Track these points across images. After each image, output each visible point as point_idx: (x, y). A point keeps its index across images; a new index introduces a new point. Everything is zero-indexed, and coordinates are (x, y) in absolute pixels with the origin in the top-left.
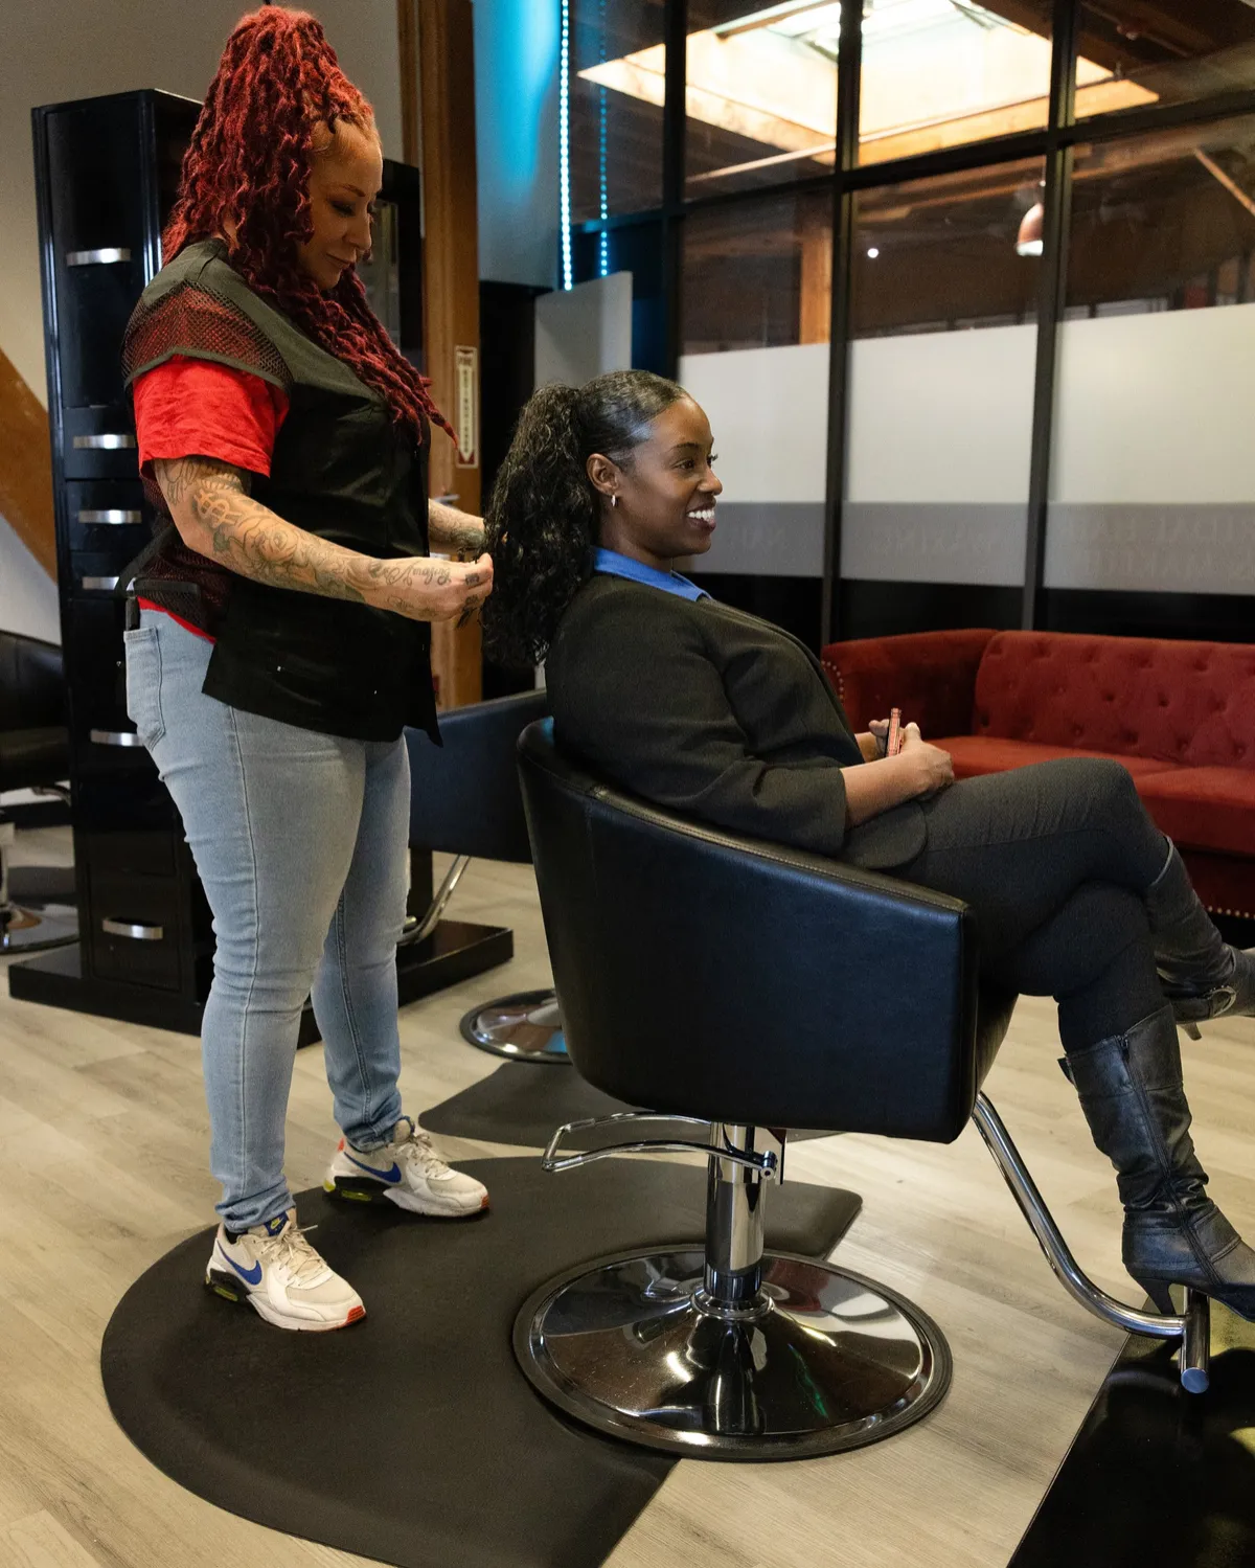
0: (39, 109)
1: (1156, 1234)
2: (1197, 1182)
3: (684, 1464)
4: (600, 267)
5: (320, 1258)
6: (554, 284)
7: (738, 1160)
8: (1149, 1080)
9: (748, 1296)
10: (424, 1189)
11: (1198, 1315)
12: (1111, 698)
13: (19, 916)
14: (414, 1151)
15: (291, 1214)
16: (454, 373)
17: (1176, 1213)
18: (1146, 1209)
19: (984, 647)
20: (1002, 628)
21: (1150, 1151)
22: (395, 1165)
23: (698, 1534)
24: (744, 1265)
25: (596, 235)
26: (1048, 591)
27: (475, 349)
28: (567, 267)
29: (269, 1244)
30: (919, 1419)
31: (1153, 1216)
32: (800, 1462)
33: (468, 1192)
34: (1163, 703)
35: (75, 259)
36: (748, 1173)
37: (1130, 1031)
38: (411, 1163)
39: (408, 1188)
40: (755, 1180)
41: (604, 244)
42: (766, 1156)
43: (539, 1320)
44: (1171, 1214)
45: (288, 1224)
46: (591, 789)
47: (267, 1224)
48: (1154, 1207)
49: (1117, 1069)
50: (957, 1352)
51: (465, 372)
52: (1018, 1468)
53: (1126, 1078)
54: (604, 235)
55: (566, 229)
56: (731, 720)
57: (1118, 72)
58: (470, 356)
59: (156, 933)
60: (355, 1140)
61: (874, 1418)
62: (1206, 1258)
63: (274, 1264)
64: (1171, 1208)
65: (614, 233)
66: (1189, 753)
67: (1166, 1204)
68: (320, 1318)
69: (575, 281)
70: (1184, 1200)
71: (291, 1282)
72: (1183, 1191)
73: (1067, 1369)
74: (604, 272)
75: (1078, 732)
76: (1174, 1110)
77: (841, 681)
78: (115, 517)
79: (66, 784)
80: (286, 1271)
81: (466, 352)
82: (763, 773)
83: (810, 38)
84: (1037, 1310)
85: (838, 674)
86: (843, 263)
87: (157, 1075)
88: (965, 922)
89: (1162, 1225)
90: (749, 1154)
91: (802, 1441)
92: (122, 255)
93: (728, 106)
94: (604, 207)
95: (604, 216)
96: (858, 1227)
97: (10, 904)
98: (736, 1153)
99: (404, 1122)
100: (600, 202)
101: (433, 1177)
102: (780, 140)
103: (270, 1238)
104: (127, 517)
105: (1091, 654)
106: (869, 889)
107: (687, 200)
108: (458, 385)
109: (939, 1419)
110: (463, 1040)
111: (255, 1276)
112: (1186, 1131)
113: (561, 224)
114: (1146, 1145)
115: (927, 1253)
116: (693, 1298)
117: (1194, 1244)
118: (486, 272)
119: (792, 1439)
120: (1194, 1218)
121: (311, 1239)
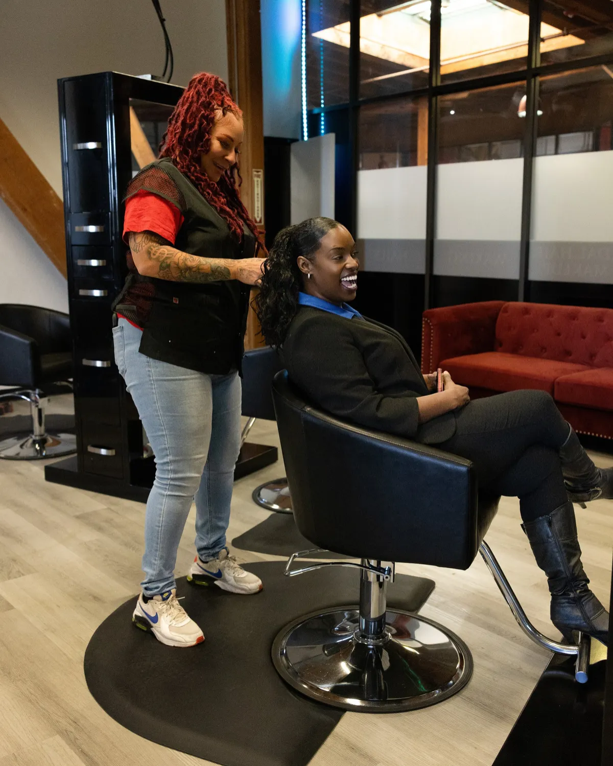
0: (61, 79)
1: (565, 607)
2: (584, 583)
3: (348, 714)
4: (320, 129)
5: (185, 612)
6: (300, 138)
7: (374, 571)
8: (561, 536)
9: (379, 634)
10: (232, 581)
11: (585, 645)
12: (559, 334)
13: (50, 440)
14: (228, 563)
15: (173, 591)
16: (252, 182)
17: (574, 597)
18: (561, 595)
19: (500, 310)
20: (509, 301)
21: (562, 568)
22: (219, 570)
23: (353, 748)
24: (377, 616)
25: (319, 115)
26: (531, 282)
27: (262, 171)
28: (305, 130)
29: (162, 605)
30: (456, 693)
31: (564, 599)
32: (401, 713)
33: (253, 583)
34: (584, 337)
35: (77, 146)
36: (378, 577)
37: (552, 513)
38: (227, 569)
39: (225, 581)
40: (381, 580)
41: (323, 119)
42: (387, 569)
43: (284, 642)
44: (572, 597)
45: (172, 596)
46: (304, 407)
47: (162, 594)
48: (564, 594)
49: (547, 531)
50: (476, 660)
51: (258, 181)
52: (502, 717)
53: (550, 534)
54: (322, 114)
55: (305, 112)
56: (366, 375)
57: (565, 32)
58: (260, 173)
59: (112, 453)
60: (202, 555)
61: (437, 691)
62: (588, 618)
63: (164, 614)
64: (572, 595)
65: (328, 114)
66: (596, 361)
67: (570, 593)
68: (184, 641)
69: (309, 136)
70: (578, 591)
71: (171, 623)
72: (577, 586)
73: (527, 668)
74: (323, 132)
75: (544, 350)
76: (574, 549)
77: (432, 327)
78: (94, 263)
79: (71, 380)
80: (169, 618)
81: (258, 172)
82: (381, 401)
83: (421, 15)
84: (514, 638)
85: (431, 324)
86: (433, 129)
87: (112, 520)
88: (470, 471)
89: (568, 603)
90: (379, 569)
91: (402, 703)
92: (98, 145)
93: (382, 48)
94: (322, 101)
95: (322, 106)
96: (433, 596)
97: (46, 435)
98: (373, 568)
99: (224, 550)
100: (321, 99)
101: (236, 576)
102: (407, 63)
103: (163, 602)
104: (99, 263)
105: (550, 314)
106: (428, 455)
107: (361, 99)
108: (254, 188)
109: (466, 692)
110: (254, 503)
111: (155, 619)
112: (579, 559)
113: (302, 110)
114: (560, 566)
115: (464, 609)
116: (354, 634)
117: (583, 612)
118: (267, 133)
119: (399, 702)
120: (583, 600)
121: (181, 603)
